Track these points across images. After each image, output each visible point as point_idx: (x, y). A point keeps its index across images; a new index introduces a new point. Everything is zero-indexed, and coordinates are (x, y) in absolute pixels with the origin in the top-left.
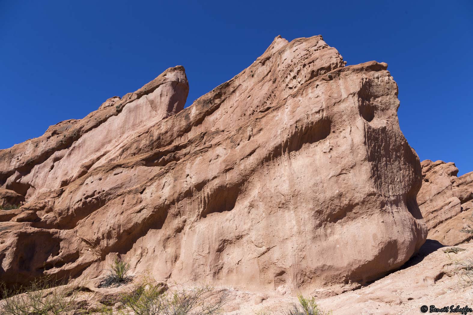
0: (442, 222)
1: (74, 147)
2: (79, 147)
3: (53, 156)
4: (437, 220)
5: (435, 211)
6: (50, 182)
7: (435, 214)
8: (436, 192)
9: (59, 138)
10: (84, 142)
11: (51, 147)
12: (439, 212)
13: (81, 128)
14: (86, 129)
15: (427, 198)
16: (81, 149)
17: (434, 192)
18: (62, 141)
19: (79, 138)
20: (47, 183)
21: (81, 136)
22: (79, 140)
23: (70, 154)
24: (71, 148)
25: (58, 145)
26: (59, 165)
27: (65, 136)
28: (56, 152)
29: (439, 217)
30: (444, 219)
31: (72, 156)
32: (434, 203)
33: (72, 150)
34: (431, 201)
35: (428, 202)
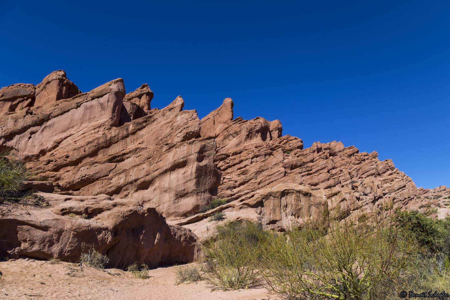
0: (272, 182)
1: (46, 126)
2: (50, 126)
3: (30, 130)
4: (270, 181)
5: (270, 175)
6: (30, 148)
7: (270, 177)
8: (274, 164)
9: (33, 118)
10: (53, 124)
11: (28, 124)
12: (272, 176)
13: (50, 114)
14: (54, 115)
15: (270, 166)
16: (51, 128)
17: (274, 163)
18: (36, 121)
19: (49, 120)
20: (27, 149)
21: (51, 119)
22: (49, 121)
23: (43, 131)
24: (43, 126)
25: (33, 123)
26: (35, 137)
27: (38, 118)
28: (32, 127)
29: (272, 179)
30: (274, 180)
31: (44, 132)
32: (273, 170)
33: (44, 128)
34: (271, 168)
35: (270, 169)
